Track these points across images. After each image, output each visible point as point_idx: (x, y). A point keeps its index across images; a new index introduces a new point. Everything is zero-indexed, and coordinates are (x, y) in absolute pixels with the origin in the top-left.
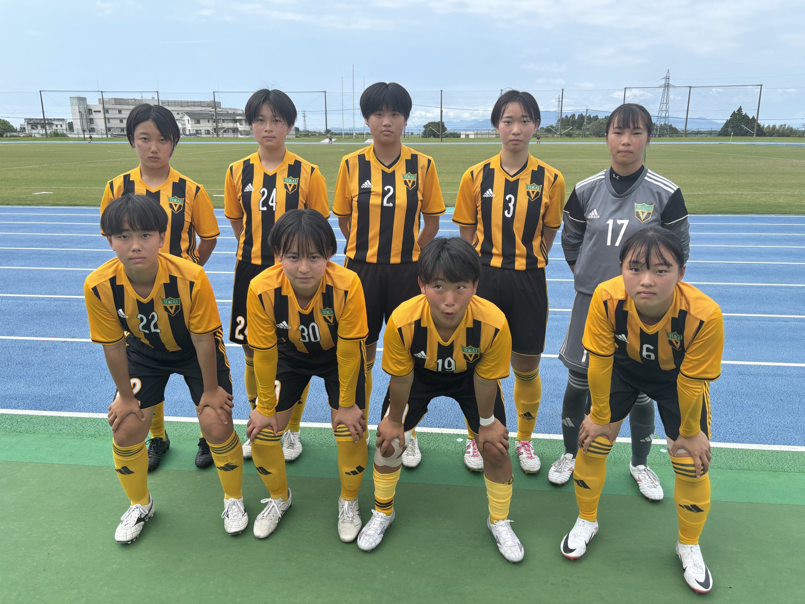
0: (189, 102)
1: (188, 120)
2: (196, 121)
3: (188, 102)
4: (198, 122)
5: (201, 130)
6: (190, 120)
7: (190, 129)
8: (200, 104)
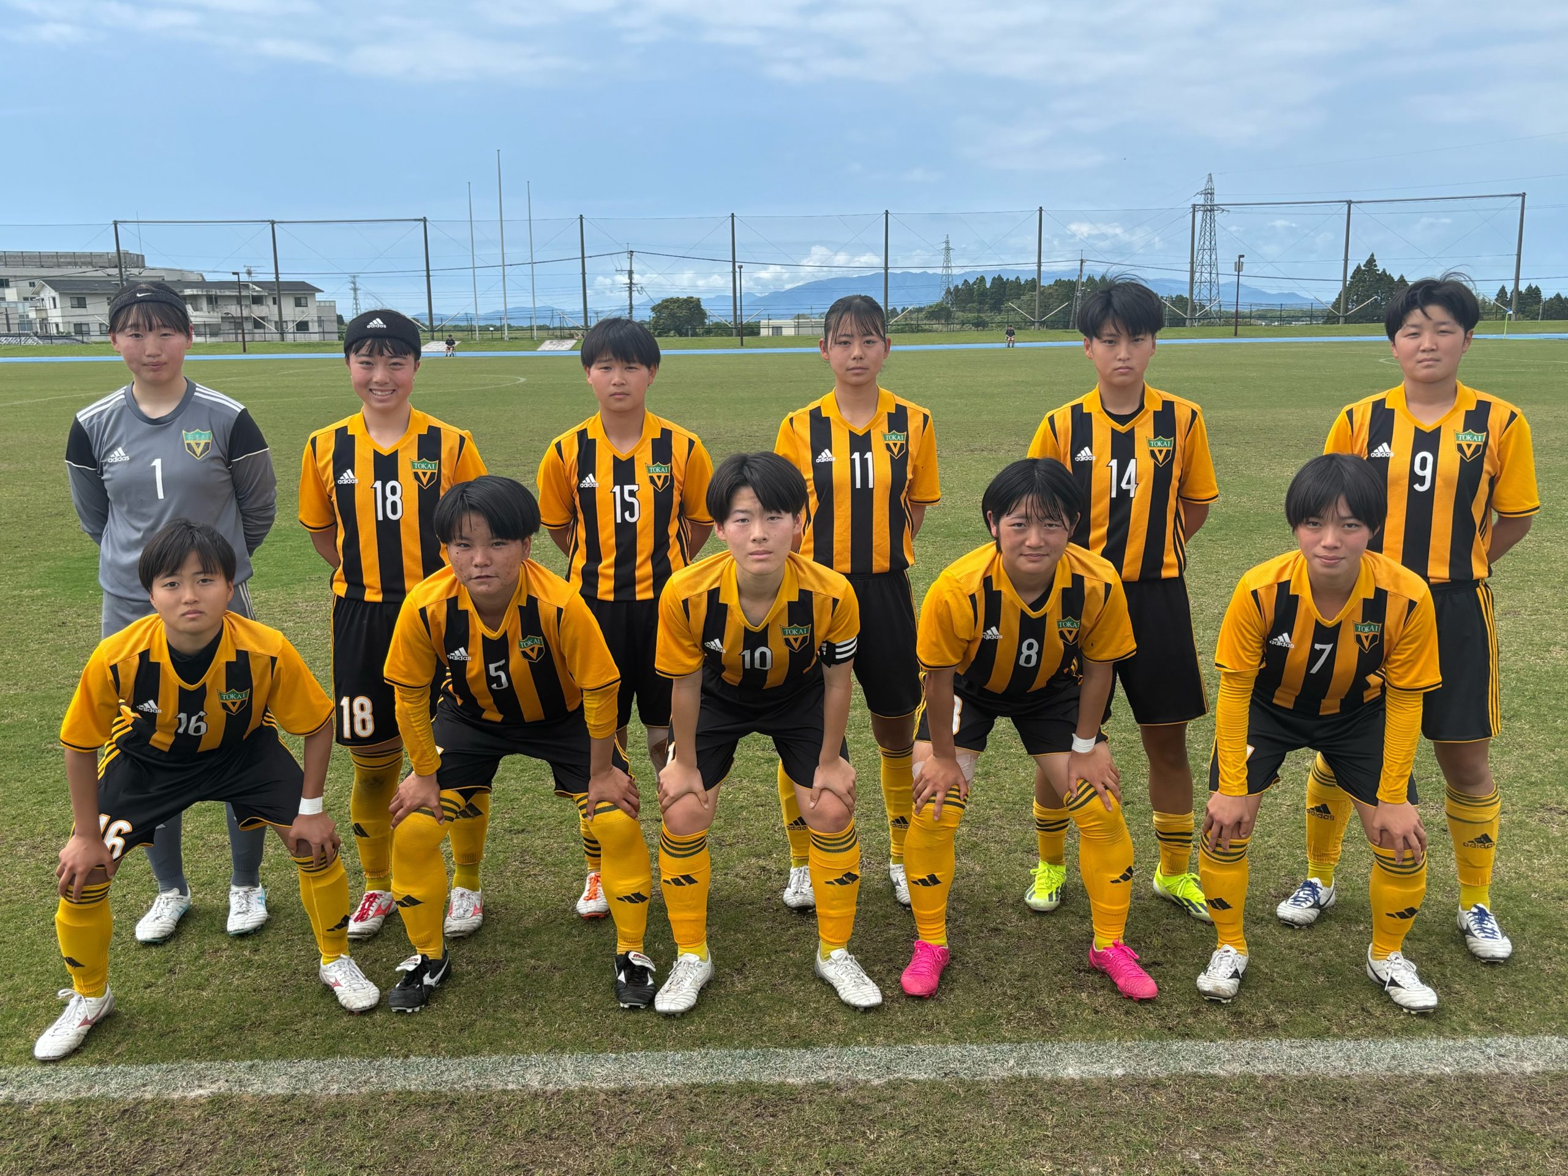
0: (61, 256)
1: (54, 299)
2: (75, 302)
3: (57, 255)
4: (81, 303)
5: (88, 324)
6: (58, 301)
7: (59, 320)
8: (89, 260)
